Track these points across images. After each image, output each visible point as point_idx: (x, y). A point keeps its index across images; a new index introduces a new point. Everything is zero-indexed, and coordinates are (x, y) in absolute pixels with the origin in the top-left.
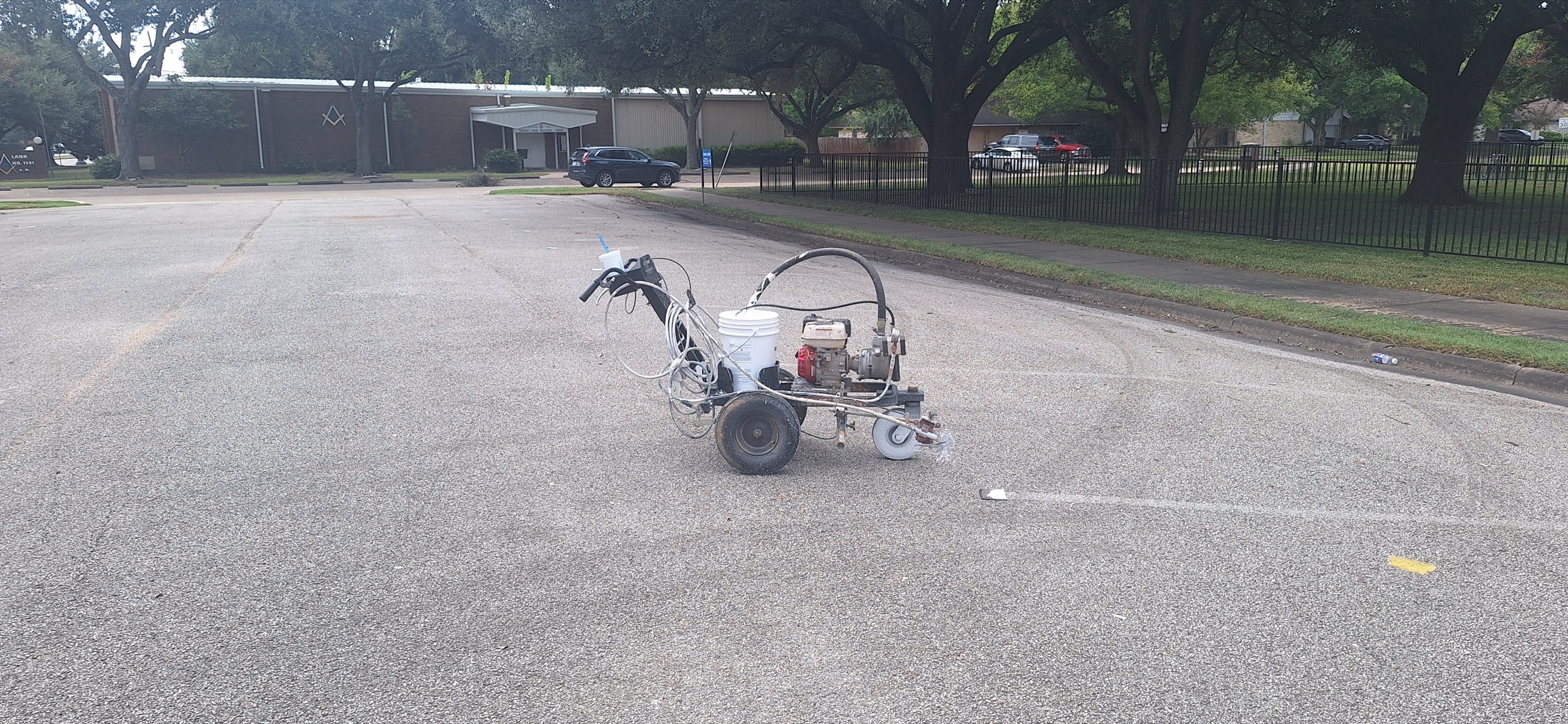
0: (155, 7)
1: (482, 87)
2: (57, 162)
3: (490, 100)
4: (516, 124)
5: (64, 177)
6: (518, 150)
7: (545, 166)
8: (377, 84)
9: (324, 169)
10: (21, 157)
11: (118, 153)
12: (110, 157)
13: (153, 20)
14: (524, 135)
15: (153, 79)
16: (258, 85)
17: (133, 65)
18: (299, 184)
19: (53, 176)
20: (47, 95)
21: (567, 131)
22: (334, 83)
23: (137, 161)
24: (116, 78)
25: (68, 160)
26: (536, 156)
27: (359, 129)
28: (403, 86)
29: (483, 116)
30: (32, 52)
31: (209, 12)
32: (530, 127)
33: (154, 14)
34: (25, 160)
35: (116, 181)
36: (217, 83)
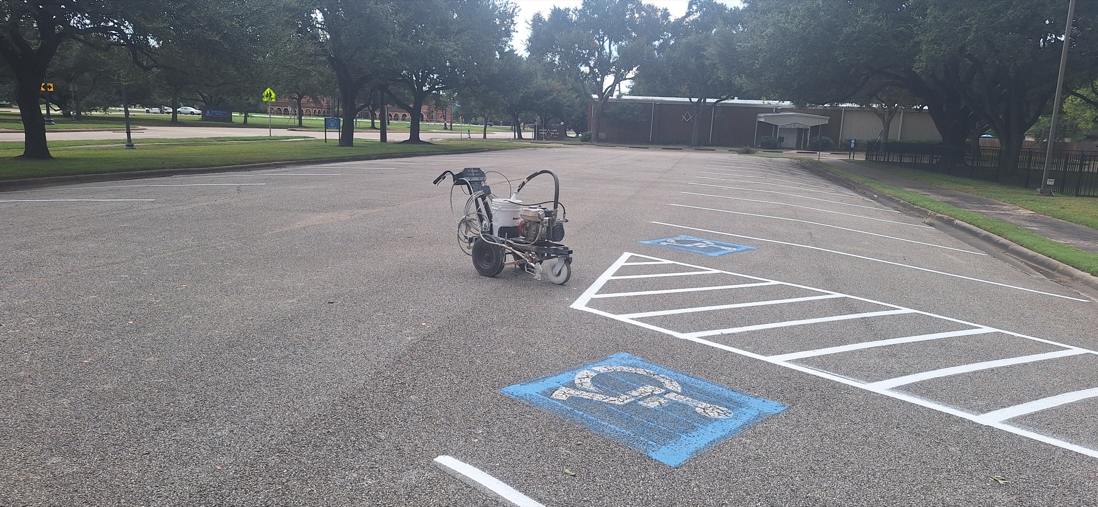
0: (614, 67)
1: (766, 102)
2: (568, 135)
3: (769, 110)
4: (780, 123)
5: (569, 140)
6: (779, 137)
7: (795, 147)
8: (708, 100)
9: (678, 143)
10: (555, 130)
11: (591, 131)
12: (589, 132)
13: (613, 72)
14: (784, 129)
15: (610, 97)
16: (656, 101)
17: (603, 92)
18: (663, 149)
19: (565, 140)
20: (569, 103)
21: (809, 128)
22: (687, 100)
23: (598, 135)
24: (595, 96)
25: (572, 134)
26: (792, 140)
27: (695, 124)
28: (724, 102)
29: (762, 118)
30: (565, 84)
31: (635, 69)
32: (788, 125)
33: (614, 70)
34: (556, 132)
35: (589, 143)
36: (638, 99)
